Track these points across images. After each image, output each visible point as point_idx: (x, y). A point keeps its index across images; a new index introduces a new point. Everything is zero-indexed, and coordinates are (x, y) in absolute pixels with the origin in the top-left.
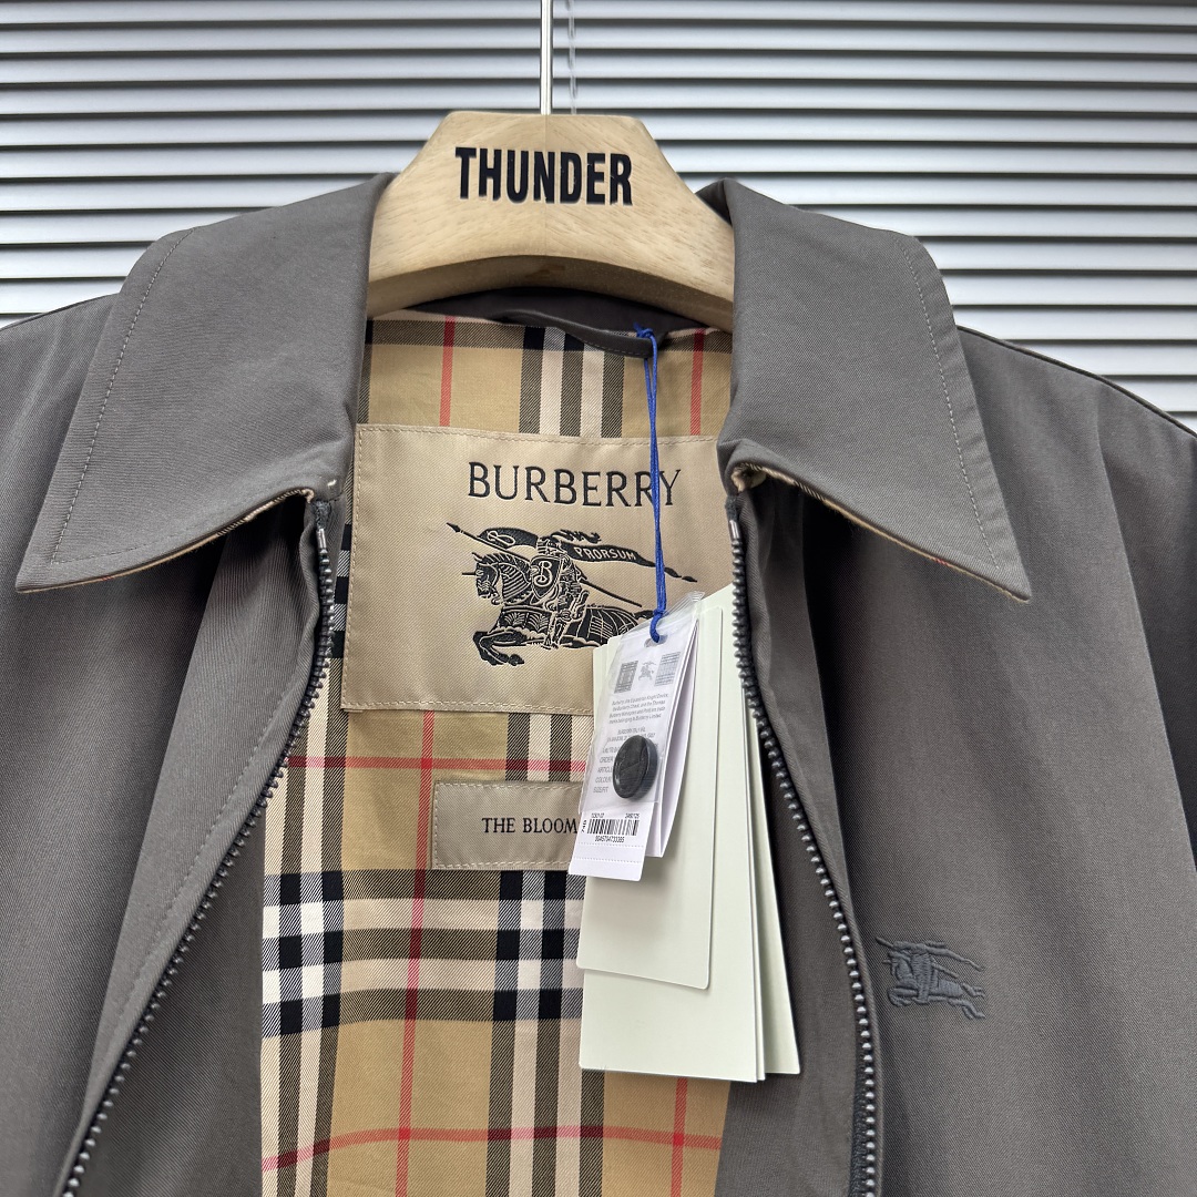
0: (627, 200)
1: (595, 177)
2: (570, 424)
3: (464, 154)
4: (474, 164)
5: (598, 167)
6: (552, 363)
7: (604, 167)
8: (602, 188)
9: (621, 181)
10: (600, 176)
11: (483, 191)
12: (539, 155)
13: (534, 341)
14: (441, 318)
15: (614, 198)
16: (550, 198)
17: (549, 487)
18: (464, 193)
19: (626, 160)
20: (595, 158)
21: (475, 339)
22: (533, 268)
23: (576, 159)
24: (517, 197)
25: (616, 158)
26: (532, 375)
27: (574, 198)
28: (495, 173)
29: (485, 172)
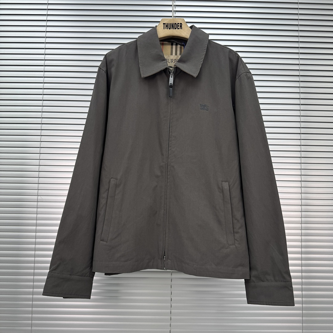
0: (182, 29)
1: (178, 26)
2: (176, 54)
3: (164, 24)
4: (165, 25)
5: (178, 25)
6: (174, 47)
7: (179, 25)
8: (179, 27)
9: (181, 26)
10: (179, 26)
11: (166, 28)
12: (172, 24)
13: (172, 45)
14: (162, 42)
15: (180, 28)
16: (173, 29)
17: (174, 61)
18: (164, 29)
19: (181, 24)
20: (178, 24)
21: (166, 44)
22: (172, 37)
23: (176, 24)
24: (170, 29)
25: (180, 24)
26: (172, 48)
27: (176, 29)
28: (167, 26)
29: (166, 26)
